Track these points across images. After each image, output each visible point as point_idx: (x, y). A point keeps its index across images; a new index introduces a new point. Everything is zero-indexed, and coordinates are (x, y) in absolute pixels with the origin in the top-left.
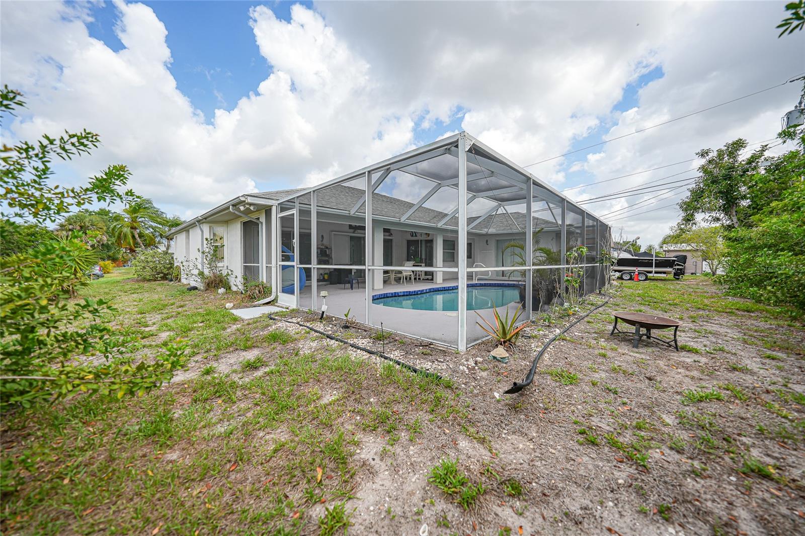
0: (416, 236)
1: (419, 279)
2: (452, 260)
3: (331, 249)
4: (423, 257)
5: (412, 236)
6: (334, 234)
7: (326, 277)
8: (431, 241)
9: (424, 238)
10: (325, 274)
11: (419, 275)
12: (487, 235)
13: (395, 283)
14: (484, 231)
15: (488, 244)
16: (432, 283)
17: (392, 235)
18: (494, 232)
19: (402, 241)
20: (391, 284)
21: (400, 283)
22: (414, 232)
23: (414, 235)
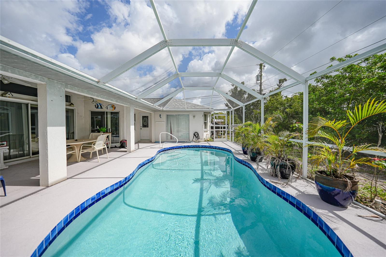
0: (101, 108)
1: (108, 147)
4: (109, 127)
5: (98, 107)
8: (117, 113)
11: (107, 144)
12: (163, 111)
13: (83, 159)
14: (162, 108)
15: (161, 118)
16: (126, 151)
17: (73, 105)
18: (168, 109)
19: (85, 112)
20: (77, 162)
21: (89, 158)
22: (99, 104)
23: (99, 107)
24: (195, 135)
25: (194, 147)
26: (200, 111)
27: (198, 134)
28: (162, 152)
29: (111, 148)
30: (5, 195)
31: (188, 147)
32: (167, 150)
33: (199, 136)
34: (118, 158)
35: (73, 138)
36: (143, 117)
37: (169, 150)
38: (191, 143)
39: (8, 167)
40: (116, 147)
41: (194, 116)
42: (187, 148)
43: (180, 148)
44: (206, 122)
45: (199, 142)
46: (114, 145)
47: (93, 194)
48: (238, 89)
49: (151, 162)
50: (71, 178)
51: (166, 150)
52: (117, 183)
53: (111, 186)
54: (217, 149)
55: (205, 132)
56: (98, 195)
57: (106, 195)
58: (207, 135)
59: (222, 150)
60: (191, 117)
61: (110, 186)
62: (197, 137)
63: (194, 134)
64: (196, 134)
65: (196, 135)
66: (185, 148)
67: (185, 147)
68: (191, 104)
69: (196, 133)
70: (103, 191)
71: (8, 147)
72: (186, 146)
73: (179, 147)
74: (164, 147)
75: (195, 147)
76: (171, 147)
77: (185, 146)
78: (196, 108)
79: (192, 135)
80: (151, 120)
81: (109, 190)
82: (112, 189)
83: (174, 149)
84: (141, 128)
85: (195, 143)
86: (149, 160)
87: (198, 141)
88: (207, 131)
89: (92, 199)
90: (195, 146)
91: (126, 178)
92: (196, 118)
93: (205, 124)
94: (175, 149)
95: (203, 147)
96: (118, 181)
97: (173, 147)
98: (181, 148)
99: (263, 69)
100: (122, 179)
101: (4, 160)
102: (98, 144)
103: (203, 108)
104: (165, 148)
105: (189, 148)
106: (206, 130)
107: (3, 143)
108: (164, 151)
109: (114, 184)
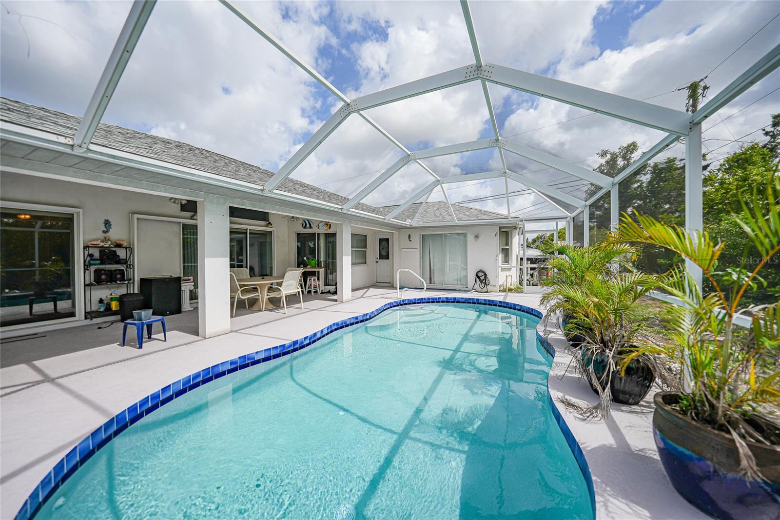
0: (311, 227)
1: (316, 292)
2: (363, 261)
3: (130, 249)
4: (322, 259)
5: (305, 227)
6: (138, 219)
7: (114, 306)
8: (334, 235)
9: (323, 230)
10: (112, 299)
11: (315, 287)
12: (411, 228)
13: (271, 306)
14: (408, 223)
15: (411, 241)
16: (336, 301)
17: (271, 225)
18: (421, 224)
19: (288, 235)
20: (261, 311)
21: (280, 306)
22: (307, 222)
23: (308, 225)
24: (479, 278)
25: (468, 303)
26: (490, 225)
27: (485, 275)
28: (398, 306)
29: (321, 293)
30: (165, 341)
31: (455, 301)
32: (410, 304)
33: (487, 280)
34: (317, 310)
35: (271, 275)
36: (381, 240)
37: (414, 303)
38: (469, 292)
39: (192, 309)
40: (329, 292)
41: (477, 237)
42: (452, 302)
43: (437, 302)
44: (508, 247)
45: (487, 292)
46: (328, 288)
47: (234, 355)
48: (618, 163)
49: (363, 323)
50: (235, 331)
51: (406, 304)
52: (277, 348)
53: (265, 350)
54: (518, 310)
55: (503, 270)
56: (242, 360)
57: (258, 362)
58: (509, 278)
59: (527, 312)
60: (470, 238)
61: (263, 349)
62: (484, 281)
63: (477, 275)
64: (480, 274)
65: (482, 277)
66: (449, 302)
67: (447, 301)
68: (471, 210)
69: (481, 271)
70: (251, 355)
71: (193, 284)
72: (451, 299)
73: (436, 299)
74: (403, 298)
75: (470, 303)
76: (419, 299)
77: (448, 298)
78: (480, 218)
79: (471, 277)
80: (393, 245)
81: (262, 356)
82: (267, 354)
83: (424, 303)
84: (377, 260)
85: (477, 293)
86: (357, 318)
87: (485, 289)
88: (510, 269)
89: (232, 363)
90: (470, 299)
91: (295, 343)
92: (481, 238)
93: (506, 253)
94: (427, 302)
95: (487, 303)
96: (278, 345)
97: (422, 299)
98: (439, 302)
99: (700, 97)
100: (287, 343)
101: (190, 300)
102: (287, 286)
103: (495, 218)
104: (403, 301)
105: (457, 302)
106: (506, 266)
107: (190, 278)
108: (402, 305)
109: (271, 347)
